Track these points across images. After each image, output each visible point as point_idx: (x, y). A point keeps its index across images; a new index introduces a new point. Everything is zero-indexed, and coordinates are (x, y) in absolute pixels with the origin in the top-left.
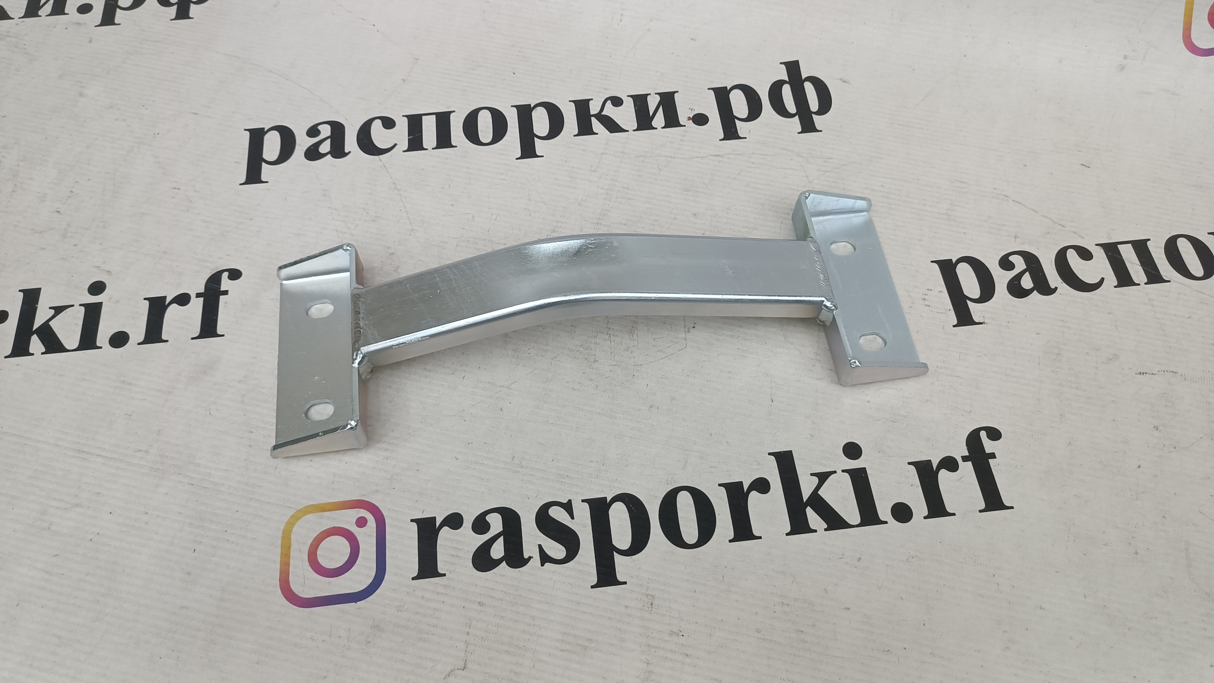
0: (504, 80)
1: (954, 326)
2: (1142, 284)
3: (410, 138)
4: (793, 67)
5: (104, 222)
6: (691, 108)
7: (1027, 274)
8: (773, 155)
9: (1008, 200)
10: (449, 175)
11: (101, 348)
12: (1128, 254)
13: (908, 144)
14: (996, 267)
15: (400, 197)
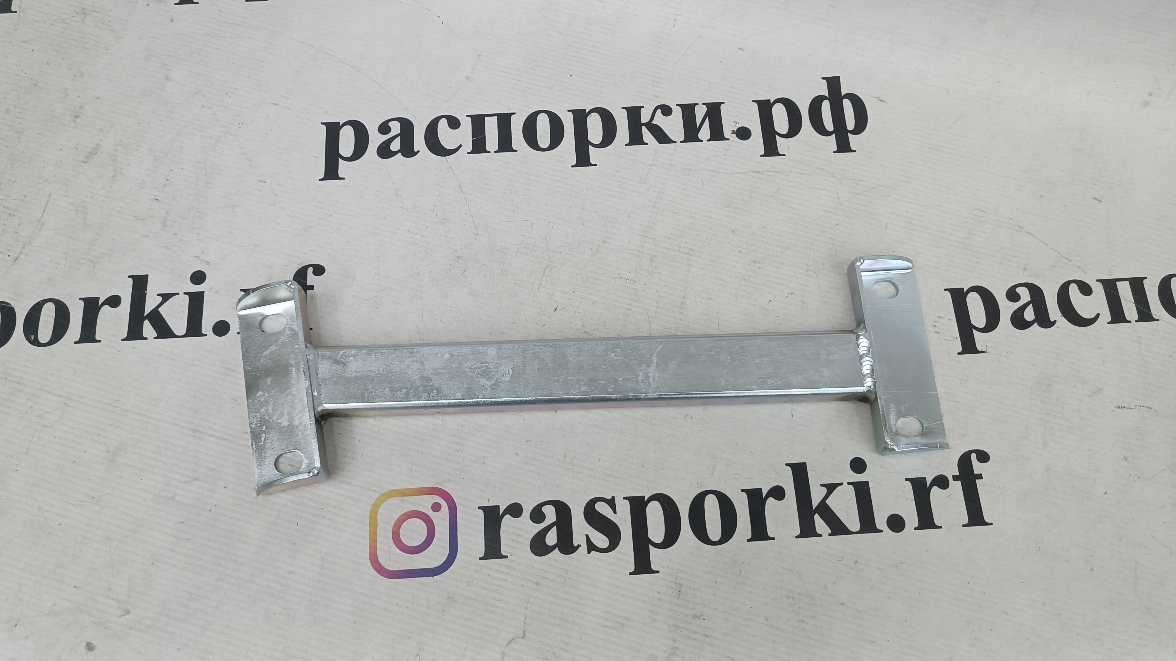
0: (561, 82)
1: (959, 354)
2: (1133, 322)
3: (473, 139)
4: (833, 83)
5: (199, 212)
6: (736, 121)
7: (1031, 306)
8: (809, 174)
9: (1021, 231)
10: (510, 180)
11: (206, 335)
12: (1125, 291)
13: (935, 168)
14: (1003, 298)
15: (466, 200)
